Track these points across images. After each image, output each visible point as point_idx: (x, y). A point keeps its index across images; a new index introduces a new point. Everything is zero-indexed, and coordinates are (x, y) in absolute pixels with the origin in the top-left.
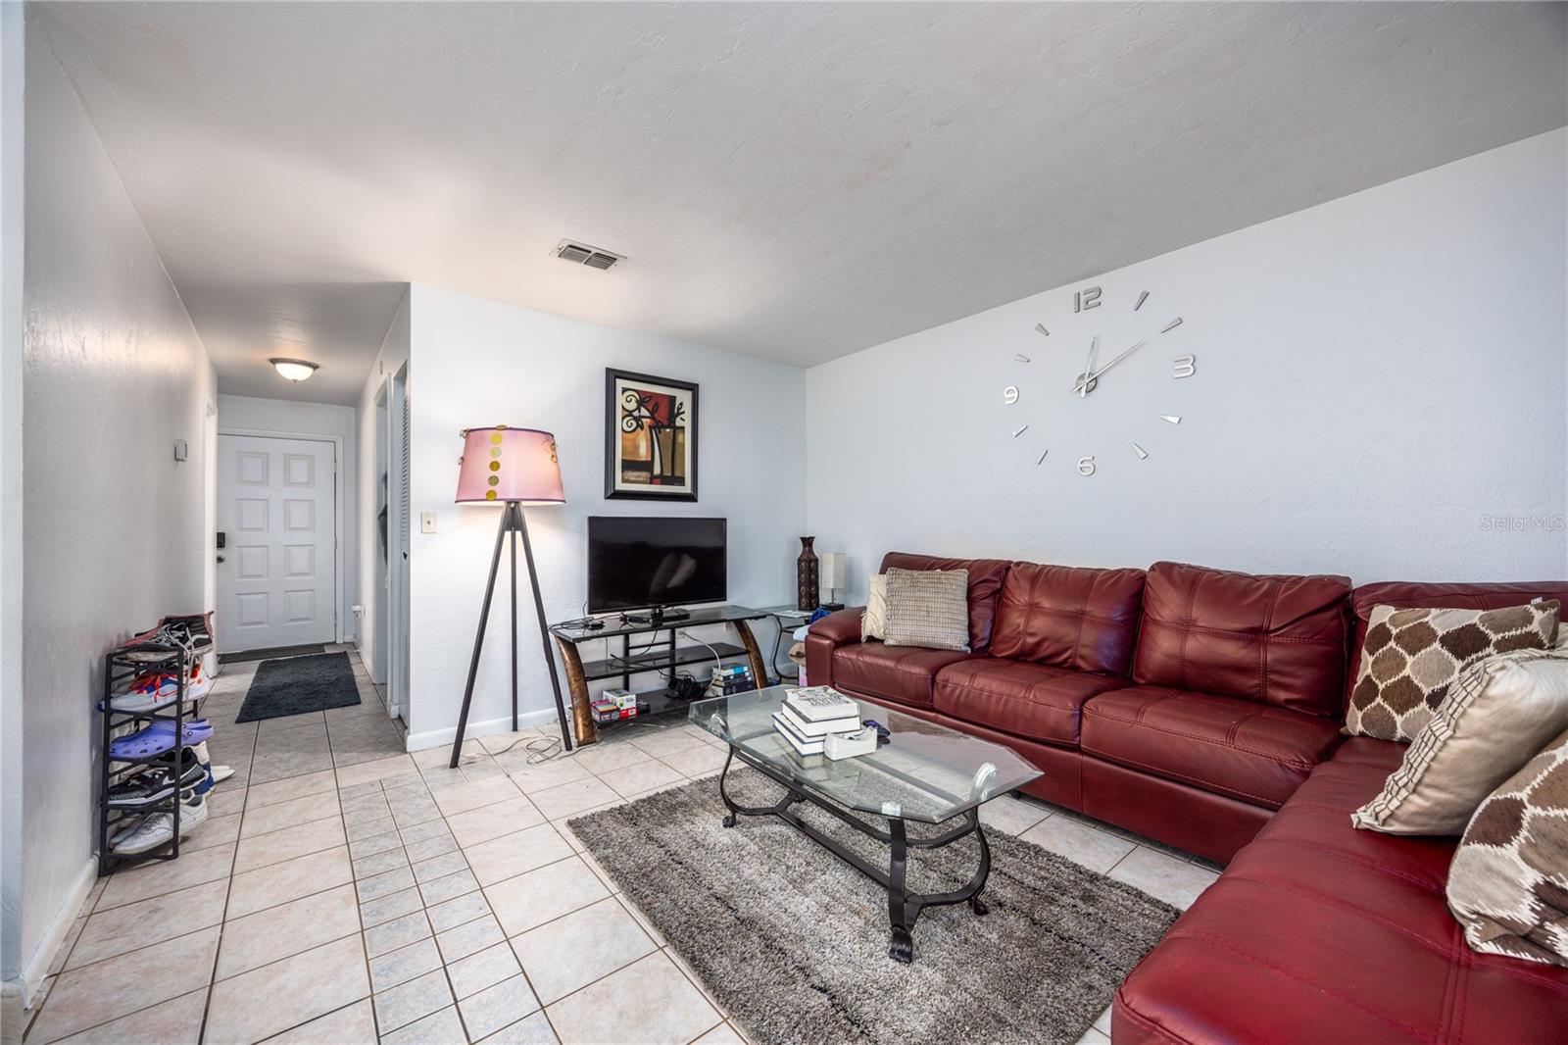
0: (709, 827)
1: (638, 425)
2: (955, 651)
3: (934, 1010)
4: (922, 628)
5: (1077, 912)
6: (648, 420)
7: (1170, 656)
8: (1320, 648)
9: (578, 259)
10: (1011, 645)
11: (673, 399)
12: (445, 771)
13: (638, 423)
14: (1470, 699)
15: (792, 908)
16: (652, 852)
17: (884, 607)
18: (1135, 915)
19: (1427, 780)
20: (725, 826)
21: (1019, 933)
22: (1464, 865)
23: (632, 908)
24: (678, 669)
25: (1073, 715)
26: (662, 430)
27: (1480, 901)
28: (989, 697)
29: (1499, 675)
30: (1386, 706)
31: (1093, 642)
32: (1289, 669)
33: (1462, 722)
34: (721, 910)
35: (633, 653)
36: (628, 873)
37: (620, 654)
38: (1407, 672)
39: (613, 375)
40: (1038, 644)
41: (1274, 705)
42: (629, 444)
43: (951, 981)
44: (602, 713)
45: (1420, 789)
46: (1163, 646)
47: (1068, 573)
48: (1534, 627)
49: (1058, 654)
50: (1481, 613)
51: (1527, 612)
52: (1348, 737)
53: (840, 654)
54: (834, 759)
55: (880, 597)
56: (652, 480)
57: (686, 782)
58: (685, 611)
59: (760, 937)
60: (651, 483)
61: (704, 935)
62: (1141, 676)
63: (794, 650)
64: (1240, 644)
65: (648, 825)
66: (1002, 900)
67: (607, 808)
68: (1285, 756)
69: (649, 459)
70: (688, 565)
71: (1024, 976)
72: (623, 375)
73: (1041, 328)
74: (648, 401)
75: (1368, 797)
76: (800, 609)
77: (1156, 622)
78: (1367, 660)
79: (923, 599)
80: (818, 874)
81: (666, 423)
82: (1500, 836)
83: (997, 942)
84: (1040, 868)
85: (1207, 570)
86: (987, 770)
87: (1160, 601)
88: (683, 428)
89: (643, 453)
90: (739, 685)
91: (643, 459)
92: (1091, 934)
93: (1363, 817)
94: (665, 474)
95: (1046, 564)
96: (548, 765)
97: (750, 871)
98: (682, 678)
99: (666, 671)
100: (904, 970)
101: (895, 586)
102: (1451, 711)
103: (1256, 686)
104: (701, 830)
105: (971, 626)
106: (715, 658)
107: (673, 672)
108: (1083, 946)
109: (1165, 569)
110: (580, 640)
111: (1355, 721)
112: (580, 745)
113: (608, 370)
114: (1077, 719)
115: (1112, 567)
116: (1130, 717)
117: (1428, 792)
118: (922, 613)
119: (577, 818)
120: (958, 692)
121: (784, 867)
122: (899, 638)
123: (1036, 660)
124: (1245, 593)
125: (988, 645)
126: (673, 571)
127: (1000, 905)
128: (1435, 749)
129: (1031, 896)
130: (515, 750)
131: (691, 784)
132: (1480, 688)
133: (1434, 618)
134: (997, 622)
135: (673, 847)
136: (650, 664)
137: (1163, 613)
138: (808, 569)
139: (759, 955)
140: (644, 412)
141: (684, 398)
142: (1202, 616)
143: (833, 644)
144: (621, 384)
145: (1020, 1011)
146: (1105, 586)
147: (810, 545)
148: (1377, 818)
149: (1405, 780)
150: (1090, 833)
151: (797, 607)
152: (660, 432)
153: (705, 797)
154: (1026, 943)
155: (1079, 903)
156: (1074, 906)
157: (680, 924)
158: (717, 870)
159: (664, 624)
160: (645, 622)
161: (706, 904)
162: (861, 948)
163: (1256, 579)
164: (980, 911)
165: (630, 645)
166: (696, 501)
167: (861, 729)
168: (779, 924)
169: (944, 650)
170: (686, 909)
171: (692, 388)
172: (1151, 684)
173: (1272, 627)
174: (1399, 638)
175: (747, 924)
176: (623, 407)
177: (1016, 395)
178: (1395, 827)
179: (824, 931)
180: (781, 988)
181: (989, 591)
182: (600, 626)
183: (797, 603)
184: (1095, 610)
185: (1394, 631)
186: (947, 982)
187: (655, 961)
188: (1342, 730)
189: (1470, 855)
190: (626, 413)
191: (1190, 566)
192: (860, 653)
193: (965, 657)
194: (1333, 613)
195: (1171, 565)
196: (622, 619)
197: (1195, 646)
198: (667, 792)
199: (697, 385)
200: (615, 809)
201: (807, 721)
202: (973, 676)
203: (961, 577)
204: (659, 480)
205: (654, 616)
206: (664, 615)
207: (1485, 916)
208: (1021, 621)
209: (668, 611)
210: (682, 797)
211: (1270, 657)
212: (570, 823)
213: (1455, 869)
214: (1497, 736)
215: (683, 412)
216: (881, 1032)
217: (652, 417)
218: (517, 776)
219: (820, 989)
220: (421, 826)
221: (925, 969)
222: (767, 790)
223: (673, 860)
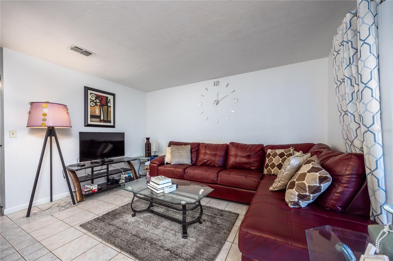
0: (127, 218)
1: (96, 105)
2: (188, 165)
3: (195, 247)
4: (180, 160)
5: (220, 219)
6: (99, 103)
7: (234, 162)
8: (259, 158)
9: (78, 52)
10: (201, 162)
11: (107, 98)
12: (24, 219)
13: (95, 104)
14: (287, 164)
15: (156, 233)
16: (111, 228)
17: (170, 155)
18: (231, 217)
19: (281, 180)
20: (133, 217)
21: (209, 226)
22: (288, 193)
23: (108, 244)
24: (109, 176)
25: (216, 177)
26: (104, 107)
27: (290, 199)
28: (198, 175)
29: (291, 160)
30: (270, 168)
31: (218, 160)
32: (255, 163)
33: (286, 169)
34: (136, 238)
35: (94, 173)
36: (105, 235)
37: (90, 173)
38: (273, 161)
39: (87, 89)
40: (207, 161)
41: (252, 170)
42: (93, 110)
43: (197, 239)
44: (86, 192)
45: (280, 181)
46: (232, 160)
47: (213, 145)
48: (291, 152)
49: (211, 163)
50: (284, 150)
51: (290, 149)
52: (264, 175)
53: (160, 168)
54: (166, 193)
55: (169, 153)
56: (101, 121)
57: (118, 207)
58: (112, 159)
59: (149, 242)
60: (100, 122)
61: (132, 246)
62: (228, 167)
63: (146, 168)
64: (246, 158)
65: (108, 221)
66: (205, 219)
67: (93, 218)
68: (256, 180)
69: (100, 115)
70: (110, 146)
71: (212, 234)
72: (90, 89)
73: (206, 89)
74: (99, 98)
75: (271, 185)
76: (146, 157)
77: (230, 155)
78: (267, 159)
79: (180, 153)
80: (161, 223)
81: (105, 104)
82: (293, 187)
83: (205, 229)
84: (211, 211)
85: (240, 144)
86: (202, 191)
87: (232, 151)
88: (110, 106)
89: (97, 113)
90: (129, 179)
91: (98, 115)
92: (223, 222)
93: (271, 188)
94: (105, 120)
95: (208, 143)
96: (67, 210)
97: (142, 227)
98: (112, 179)
99: (106, 177)
100: (186, 240)
101: (173, 150)
102: (285, 167)
103: (249, 167)
104: (125, 219)
105: (191, 158)
106: (122, 172)
107: (108, 177)
108: (222, 225)
109: (232, 144)
110: (77, 170)
111: (265, 172)
112: (78, 202)
113: (85, 87)
114: (217, 177)
115: (222, 144)
116: (228, 175)
117: (281, 182)
118: (180, 156)
119: (83, 224)
120: (190, 174)
121: (152, 224)
122: (175, 162)
123: (206, 165)
124: (247, 148)
125: (195, 163)
126: (105, 148)
127: (205, 221)
128: (282, 174)
129: (210, 217)
130: (53, 207)
131: (119, 208)
132: (289, 162)
133: (277, 151)
134: (197, 157)
135: (118, 225)
136: (101, 175)
137: (232, 153)
138: (148, 146)
139: (149, 246)
140: (98, 101)
141: (111, 97)
142: (239, 153)
143: (157, 165)
144: (89, 92)
145: (212, 242)
146: (221, 148)
147: (149, 140)
148: (273, 188)
149: (278, 180)
150: (220, 202)
151: (145, 156)
152: (103, 107)
153: (125, 210)
154: (211, 227)
155: (220, 217)
156: (219, 217)
157: (125, 245)
158: (133, 228)
159: (105, 163)
160: (99, 163)
161: (131, 238)
162: (175, 238)
163: (248, 145)
164: (201, 223)
165: (94, 171)
166: (115, 128)
167: (172, 185)
168: (153, 238)
169: (186, 165)
170: (125, 240)
171: (114, 95)
172: (230, 168)
173: (252, 155)
174: (272, 155)
175: (144, 240)
176: (90, 99)
177: (201, 104)
178: (276, 189)
179: (165, 236)
180: (157, 253)
181: (195, 150)
182: (84, 165)
183: (145, 155)
184: (219, 153)
185: (271, 154)
186: (196, 240)
187: (119, 256)
188: (263, 174)
189: (288, 191)
190: (91, 101)
191: (237, 143)
192: (165, 167)
193: (190, 166)
194: (261, 151)
195: (234, 143)
196: (91, 163)
197: (238, 160)
198: (112, 211)
199: (115, 94)
200: (96, 219)
201: (159, 185)
202: (194, 170)
203: (189, 147)
204: (103, 121)
205: (102, 161)
206: (105, 161)
207: (291, 201)
208: (203, 157)
209: (106, 160)
210: (117, 212)
211: (251, 161)
212: (81, 226)
213: (286, 194)
214: (291, 171)
215: (111, 102)
216: (184, 255)
217: (100, 102)
218: (56, 215)
219: (167, 250)
220: (19, 238)
221: (191, 239)
222: (142, 205)
223: (119, 229)
